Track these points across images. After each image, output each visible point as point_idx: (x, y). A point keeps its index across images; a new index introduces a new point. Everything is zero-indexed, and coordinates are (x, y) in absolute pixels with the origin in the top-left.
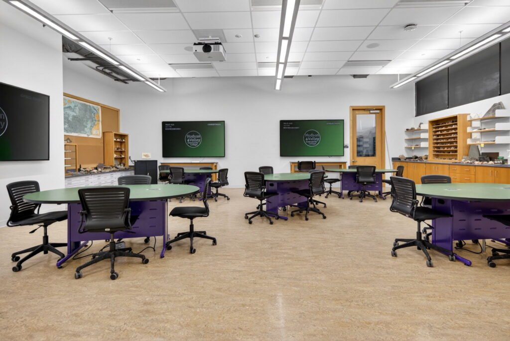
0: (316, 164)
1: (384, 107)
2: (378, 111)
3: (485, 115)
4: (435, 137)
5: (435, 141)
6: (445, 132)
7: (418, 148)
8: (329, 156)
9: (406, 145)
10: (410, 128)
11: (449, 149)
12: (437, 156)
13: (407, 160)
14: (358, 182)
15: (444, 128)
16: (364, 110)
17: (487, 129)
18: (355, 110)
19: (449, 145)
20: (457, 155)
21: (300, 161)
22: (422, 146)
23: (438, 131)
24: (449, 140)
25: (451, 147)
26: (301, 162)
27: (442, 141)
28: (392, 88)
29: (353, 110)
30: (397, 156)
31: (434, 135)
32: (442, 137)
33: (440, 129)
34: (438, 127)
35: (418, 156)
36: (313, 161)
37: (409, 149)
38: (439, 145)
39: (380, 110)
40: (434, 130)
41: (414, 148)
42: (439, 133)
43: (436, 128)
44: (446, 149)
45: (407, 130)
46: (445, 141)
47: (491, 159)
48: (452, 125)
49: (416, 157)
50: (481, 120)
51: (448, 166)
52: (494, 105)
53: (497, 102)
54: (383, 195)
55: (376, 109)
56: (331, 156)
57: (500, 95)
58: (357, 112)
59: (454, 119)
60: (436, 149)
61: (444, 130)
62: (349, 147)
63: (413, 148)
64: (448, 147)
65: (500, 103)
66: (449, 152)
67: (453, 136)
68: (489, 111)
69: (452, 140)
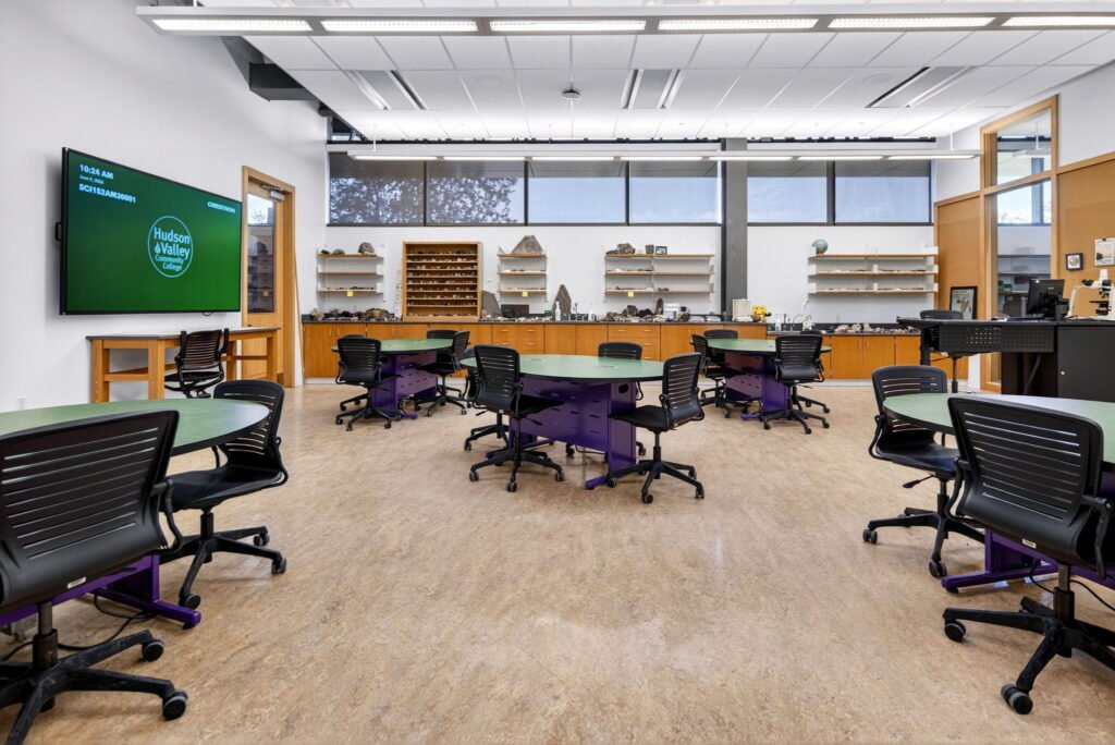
2: (282, 197)
3: (515, 250)
4: (411, 275)
5: (410, 283)
6: (438, 268)
7: (365, 294)
9: (321, 285)
10: (331, 250)
12: (416, 310)
13: (331, 319)
15: (434, 261)
16: (261, 185)
18: (252, 178)
19: (446, 290)
22: (378, 290)
23: (421, 265)
24: (448, 283)
25: (450, 294)
27: (431, 283)
31: (408, 271)
32: (428, 276)
33: (425, 261)
34: (419, 258)
35: (352, 311)
37: (322, 295)
38: (421, 291)
39: (287, 194)
40: (410, 261)
41: (354, 293)
42: (422, 268)
43: (414, 258)
44: (438, 298)
45: (325, 252)
46: (436, 283)
49: (346, 314)
50: (506, 257)
51: (489, 326)
52: (526, 238)
53: (529, 234)
55: (281, 191)
57: (526, 225)
60: (413, 298)
61: (435, 265)
63: (350, 294)
64: (443, 295)
65: (533, 237)
66: (446, 302)
67: (457, 275)
68: (519, 246)
69: (453, 283)
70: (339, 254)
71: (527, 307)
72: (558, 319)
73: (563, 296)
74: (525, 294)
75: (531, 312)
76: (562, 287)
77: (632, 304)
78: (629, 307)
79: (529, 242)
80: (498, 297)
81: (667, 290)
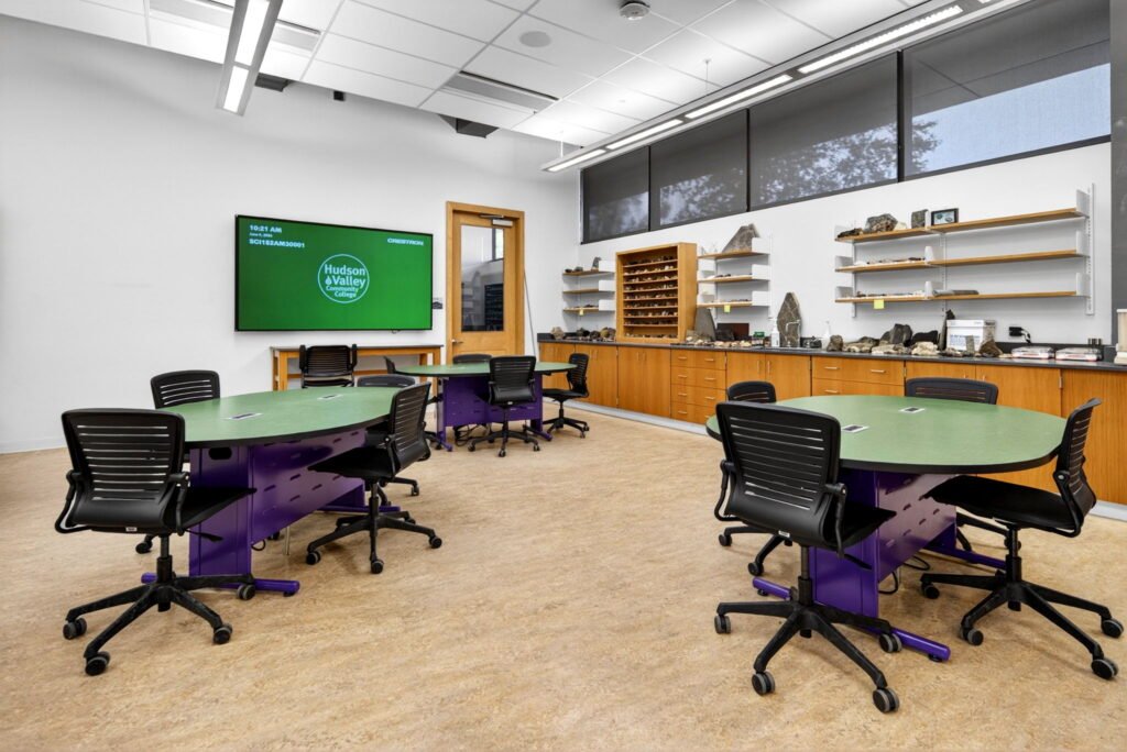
0: (359, 354)
1: (522, 213)
2: (510, 223)
3: (726, 249)
4: (628, 290)
5: (628, 299)
6: (649, 280)
7: (592, 312)
8: (392, 330)
9: (564, 305)
10: (573, 268)
11: (657, 316)
12: (629, 330)
13: (569, 339)
14: (494, 402)
15: (646, 272)
16: (479, 215)
17: (734, 277)
18: (458, 212)
19: (656, 306)
20: (676, 328)
21: (308, 346)
22: (601, 308)
23: (634, 277)
24: (657, 297)
25: (660, 311)
26: (313, 348)
27: (643, 298)
28: (546, 170)
29: (455, 212)
30: (548, 330)
31: (626, 286)
32: (642, 290)
33: (638, 273)
34: (635, 269)
35: (591, 330)
36: (350, 346)
37: (571, 314)
38: (635, 307)
39: (514, 221)
40: (626, 274)
41: (585, 312)
42: (637, 281)
43: (629, 270)
44: (650, 316)
45: (568, 271)
46: (648, 298)
47: (737, 338)
48: (662, 266)
49: (586, 333)
50: (717, 257)
51: (668, 351)
52: (742, 229)
53: (746, 224)
54: (546, 427)
55: (506, 218)
56: (399, 330)
57: (748, 210)
58: (462, 219)
59: (670, 253)
60: (630, 316)
61: (647, 276)
62: (444, 306)
63: (581, 313)
64: (654, 311)
65: (751, 227)
66: (656, 321)
67: (665, 288)
68: (731, 243)
69: (664, 297)
70: (579, 270)
71: (746, 326)
72: (775, 343)
73: (790, 306)
74: (727, 309)
75: (751, 333)
76: (789, 297)
77: (903, 323)
78: (897, 326)
79: (747, 234)
80: (713, 313)
81: (975, 293)
